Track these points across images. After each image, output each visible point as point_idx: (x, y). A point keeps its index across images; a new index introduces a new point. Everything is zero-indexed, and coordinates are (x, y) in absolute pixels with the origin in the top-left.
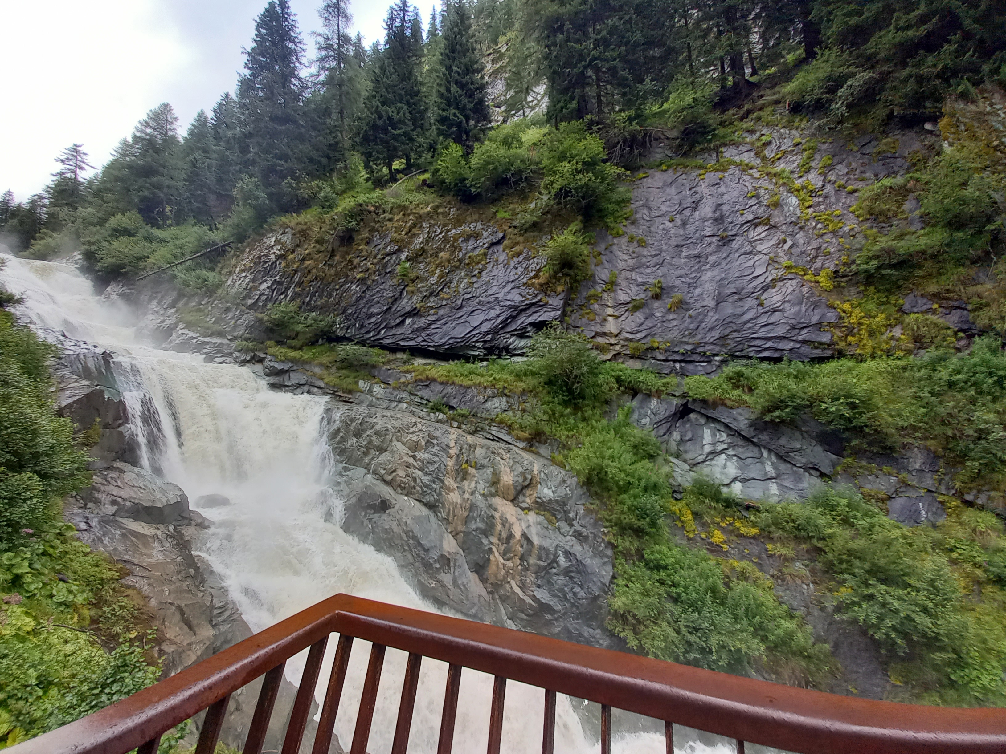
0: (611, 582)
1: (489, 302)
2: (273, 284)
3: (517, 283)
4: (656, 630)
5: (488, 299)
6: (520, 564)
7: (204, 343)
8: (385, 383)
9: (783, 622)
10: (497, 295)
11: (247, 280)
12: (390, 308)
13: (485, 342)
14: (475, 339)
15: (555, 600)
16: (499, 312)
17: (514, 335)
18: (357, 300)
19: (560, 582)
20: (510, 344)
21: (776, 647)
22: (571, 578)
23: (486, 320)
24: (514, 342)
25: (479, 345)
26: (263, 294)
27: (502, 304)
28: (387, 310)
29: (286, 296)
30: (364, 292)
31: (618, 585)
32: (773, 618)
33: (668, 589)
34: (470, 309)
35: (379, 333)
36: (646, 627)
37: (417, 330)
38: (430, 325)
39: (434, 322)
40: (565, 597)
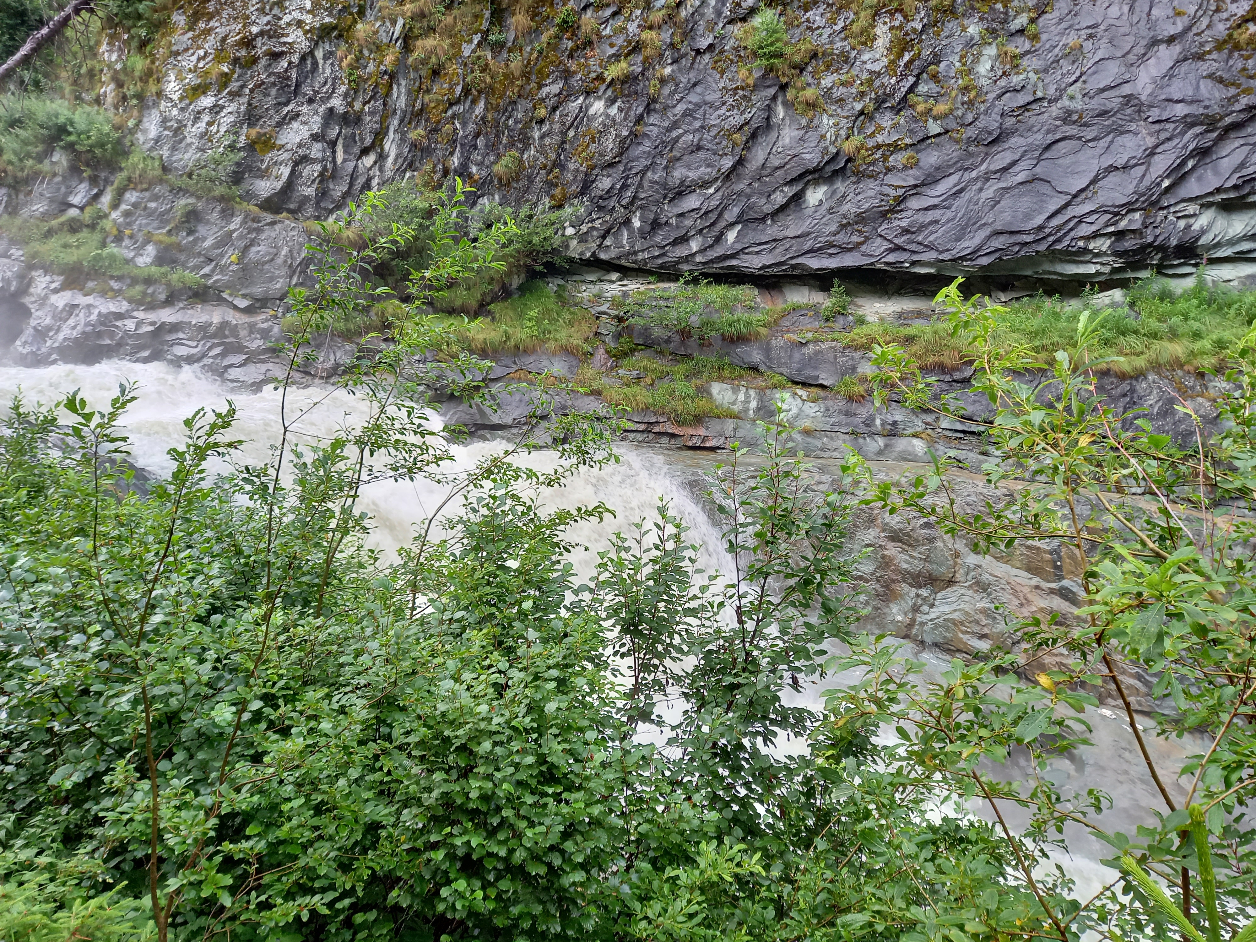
1: (1103, 114)
2: (326, 124)
3: (1191, 43)
5: (1096, 104)
7: (161, 330)
8: (804, 384)
10: (1126, 90)
11: (226, 120)
12: (740, 162)
13: (1120, 235)
14: (1085, 230)
16: (1150, 142)
17: (1209, 205)
18: (623, 149)
20: (1203, 232)
23: (1112, 169)
24: (1210, 225)
25: (1103, 244)
26: (305, 159)
27: (1155, 114)
28: (734, 168)
29: (382, 157)
30: (639, 120)
34: (1039, 138)
35: (719, 239)
37: (861, 218)
38: (901, 200)
39: (916, 189)
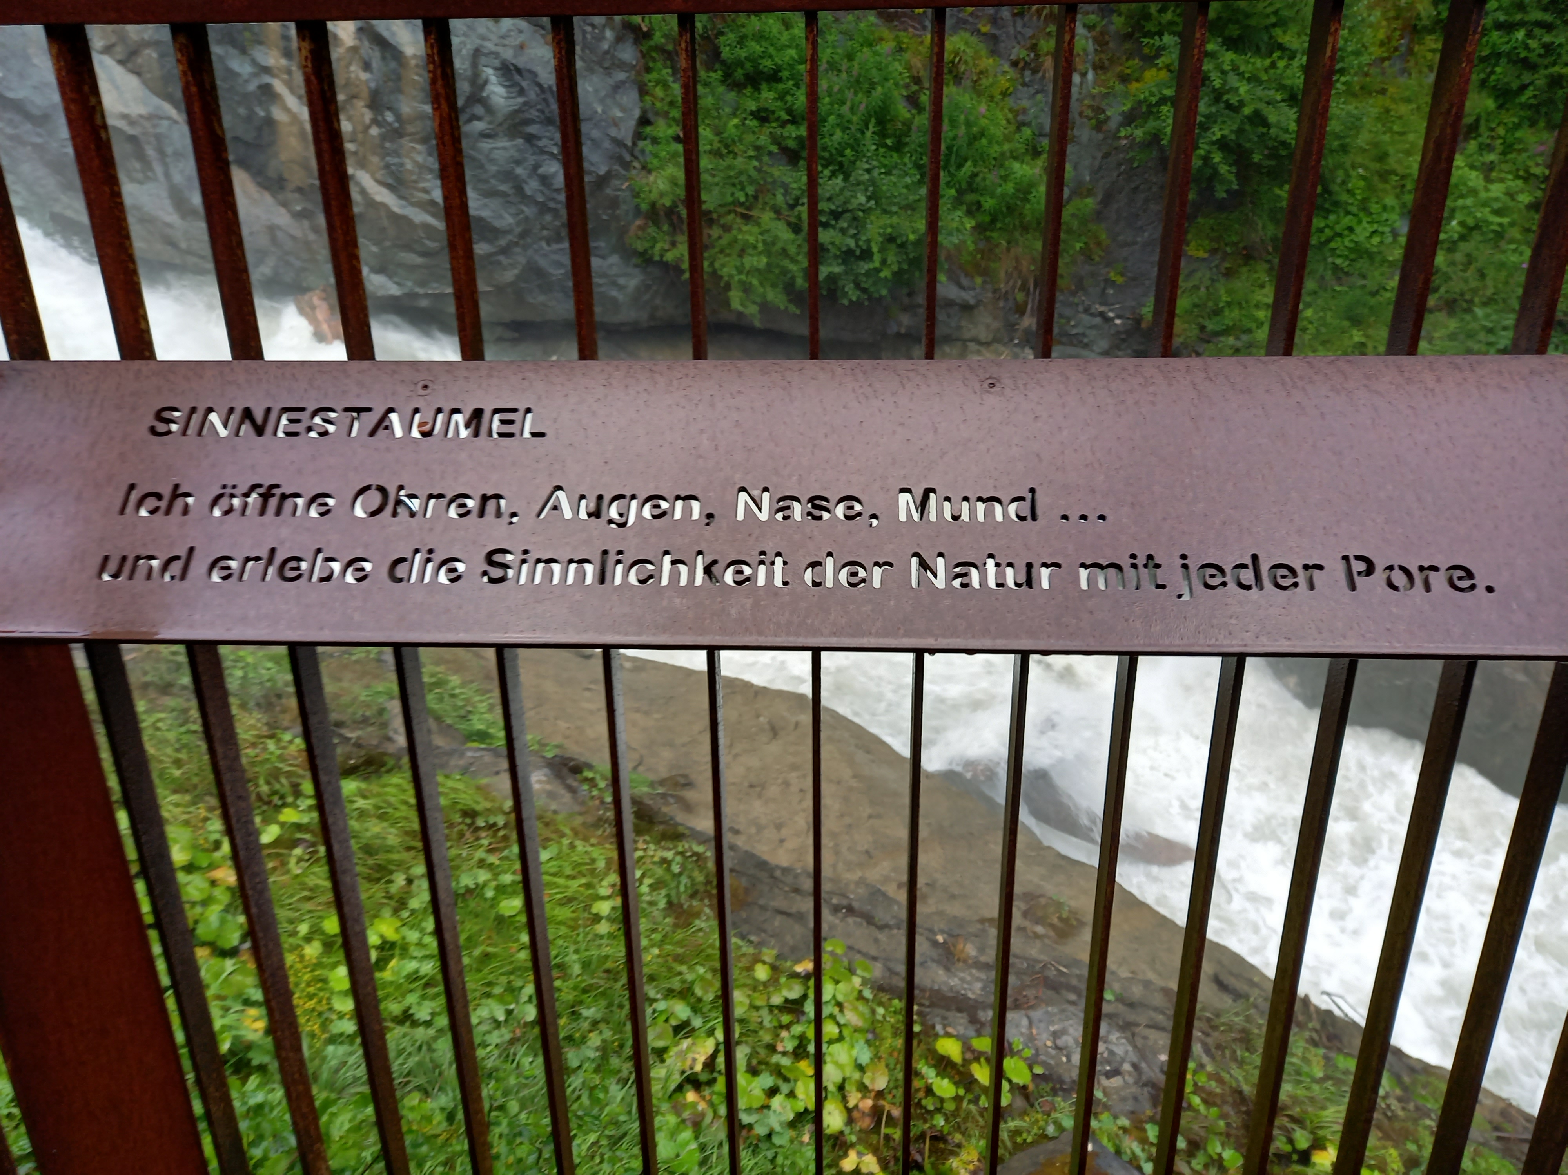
0: (638, 136)
4: (749, 234)
6: (375, 122)
9: (1016, 166)
15: (495, 203)
19: (498, 155)
21: (993, 221)
22: (530, 139)
31: (655, 141)
32: (999, 162)
33: (778, 131)
36: (727, 229)
40: (519, 189)
